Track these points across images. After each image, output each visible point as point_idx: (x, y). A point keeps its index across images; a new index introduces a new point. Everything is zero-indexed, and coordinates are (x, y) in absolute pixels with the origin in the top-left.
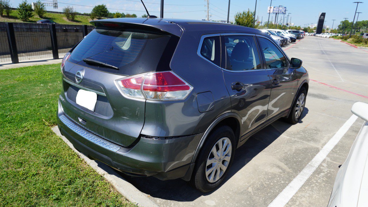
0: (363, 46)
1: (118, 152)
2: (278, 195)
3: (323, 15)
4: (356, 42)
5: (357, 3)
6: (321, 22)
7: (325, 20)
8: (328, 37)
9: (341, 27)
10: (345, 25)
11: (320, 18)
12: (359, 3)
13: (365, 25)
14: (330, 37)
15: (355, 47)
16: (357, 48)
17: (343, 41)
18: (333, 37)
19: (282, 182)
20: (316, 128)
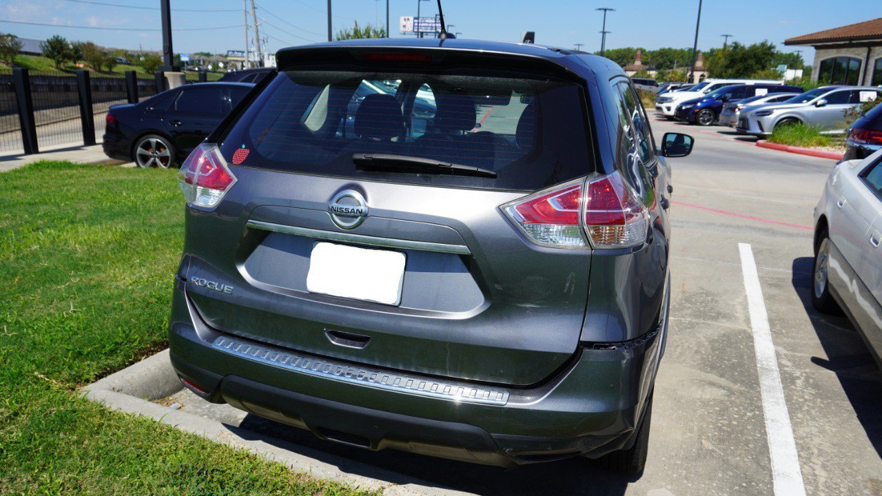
1: (508, 403)
2: (766, 440)
5: (603, 11)
12: (607, 12)
19: (749, 414)
20: (703, 289)
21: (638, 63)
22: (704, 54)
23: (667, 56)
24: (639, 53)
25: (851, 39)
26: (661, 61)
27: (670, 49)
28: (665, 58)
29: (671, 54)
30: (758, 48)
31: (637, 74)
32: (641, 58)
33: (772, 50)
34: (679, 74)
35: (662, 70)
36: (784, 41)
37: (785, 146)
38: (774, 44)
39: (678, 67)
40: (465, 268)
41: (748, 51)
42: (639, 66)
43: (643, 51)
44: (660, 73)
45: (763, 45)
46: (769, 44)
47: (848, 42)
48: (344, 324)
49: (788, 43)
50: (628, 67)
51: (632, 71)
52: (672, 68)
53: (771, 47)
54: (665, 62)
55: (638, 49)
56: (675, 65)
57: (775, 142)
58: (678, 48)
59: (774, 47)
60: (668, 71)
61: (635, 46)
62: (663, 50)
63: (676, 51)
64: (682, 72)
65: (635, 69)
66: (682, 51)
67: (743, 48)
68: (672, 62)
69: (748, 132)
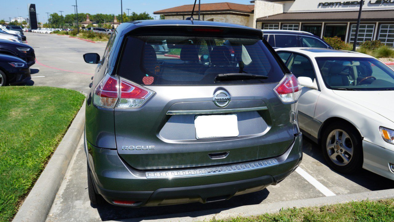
0: (100, 41)
3: (33, 6)
4: (89, 37)
6: (33, 15)
7: (37, 13)
8: (45, 33)
9: (52, 20)
10: (55, 18)
11: (30, 10)
13: (75, 19)
14: (51, 33)
15: (92, 42)
16: (94, 43)
17: (71, 36)
18: (54, 32)
21: (88, 20)
22: (117, 16)
23: (100, 17)
24: (88, 16)
25: (177, 12)
26: (98, 19)
27: (101, 14)
28: (100, 18)
29: (102, 16)
30: (143, 15)
31: (89, 25)
32: (89, 18)
33: (148, 16)
34: (108, 25)
35: (99, 24)
36: (153, 13)
37: (176, 56)
38: (148, 13)
39: (106, 22)
40: (259, 115)
41: (139, 16)
42: (89, 22)
43: (89, 15)
44: (99, 25)
45: (144, 14)
46: (146, 13)
47: (176, 14)
48: (218, 149)
49: (155, 13)
50: (83, 22)
51: (86, 24)
52: (103, 23)
53: (148, 15)
54: (100, 20)
55: (87, 14)
56: (105, 21)
57: (172, 54)
58: (105, 14)
59: (149, 15)
60: (102, 24)
61: (85, 13)
62: (98, 14)
63: (104, 15)
64: (109, 24)
65: (87, 23)
66: (107, 15)
67: (137, 15)
68: (103, 20)
69: (159, 51)
